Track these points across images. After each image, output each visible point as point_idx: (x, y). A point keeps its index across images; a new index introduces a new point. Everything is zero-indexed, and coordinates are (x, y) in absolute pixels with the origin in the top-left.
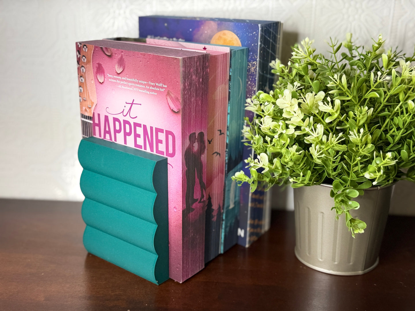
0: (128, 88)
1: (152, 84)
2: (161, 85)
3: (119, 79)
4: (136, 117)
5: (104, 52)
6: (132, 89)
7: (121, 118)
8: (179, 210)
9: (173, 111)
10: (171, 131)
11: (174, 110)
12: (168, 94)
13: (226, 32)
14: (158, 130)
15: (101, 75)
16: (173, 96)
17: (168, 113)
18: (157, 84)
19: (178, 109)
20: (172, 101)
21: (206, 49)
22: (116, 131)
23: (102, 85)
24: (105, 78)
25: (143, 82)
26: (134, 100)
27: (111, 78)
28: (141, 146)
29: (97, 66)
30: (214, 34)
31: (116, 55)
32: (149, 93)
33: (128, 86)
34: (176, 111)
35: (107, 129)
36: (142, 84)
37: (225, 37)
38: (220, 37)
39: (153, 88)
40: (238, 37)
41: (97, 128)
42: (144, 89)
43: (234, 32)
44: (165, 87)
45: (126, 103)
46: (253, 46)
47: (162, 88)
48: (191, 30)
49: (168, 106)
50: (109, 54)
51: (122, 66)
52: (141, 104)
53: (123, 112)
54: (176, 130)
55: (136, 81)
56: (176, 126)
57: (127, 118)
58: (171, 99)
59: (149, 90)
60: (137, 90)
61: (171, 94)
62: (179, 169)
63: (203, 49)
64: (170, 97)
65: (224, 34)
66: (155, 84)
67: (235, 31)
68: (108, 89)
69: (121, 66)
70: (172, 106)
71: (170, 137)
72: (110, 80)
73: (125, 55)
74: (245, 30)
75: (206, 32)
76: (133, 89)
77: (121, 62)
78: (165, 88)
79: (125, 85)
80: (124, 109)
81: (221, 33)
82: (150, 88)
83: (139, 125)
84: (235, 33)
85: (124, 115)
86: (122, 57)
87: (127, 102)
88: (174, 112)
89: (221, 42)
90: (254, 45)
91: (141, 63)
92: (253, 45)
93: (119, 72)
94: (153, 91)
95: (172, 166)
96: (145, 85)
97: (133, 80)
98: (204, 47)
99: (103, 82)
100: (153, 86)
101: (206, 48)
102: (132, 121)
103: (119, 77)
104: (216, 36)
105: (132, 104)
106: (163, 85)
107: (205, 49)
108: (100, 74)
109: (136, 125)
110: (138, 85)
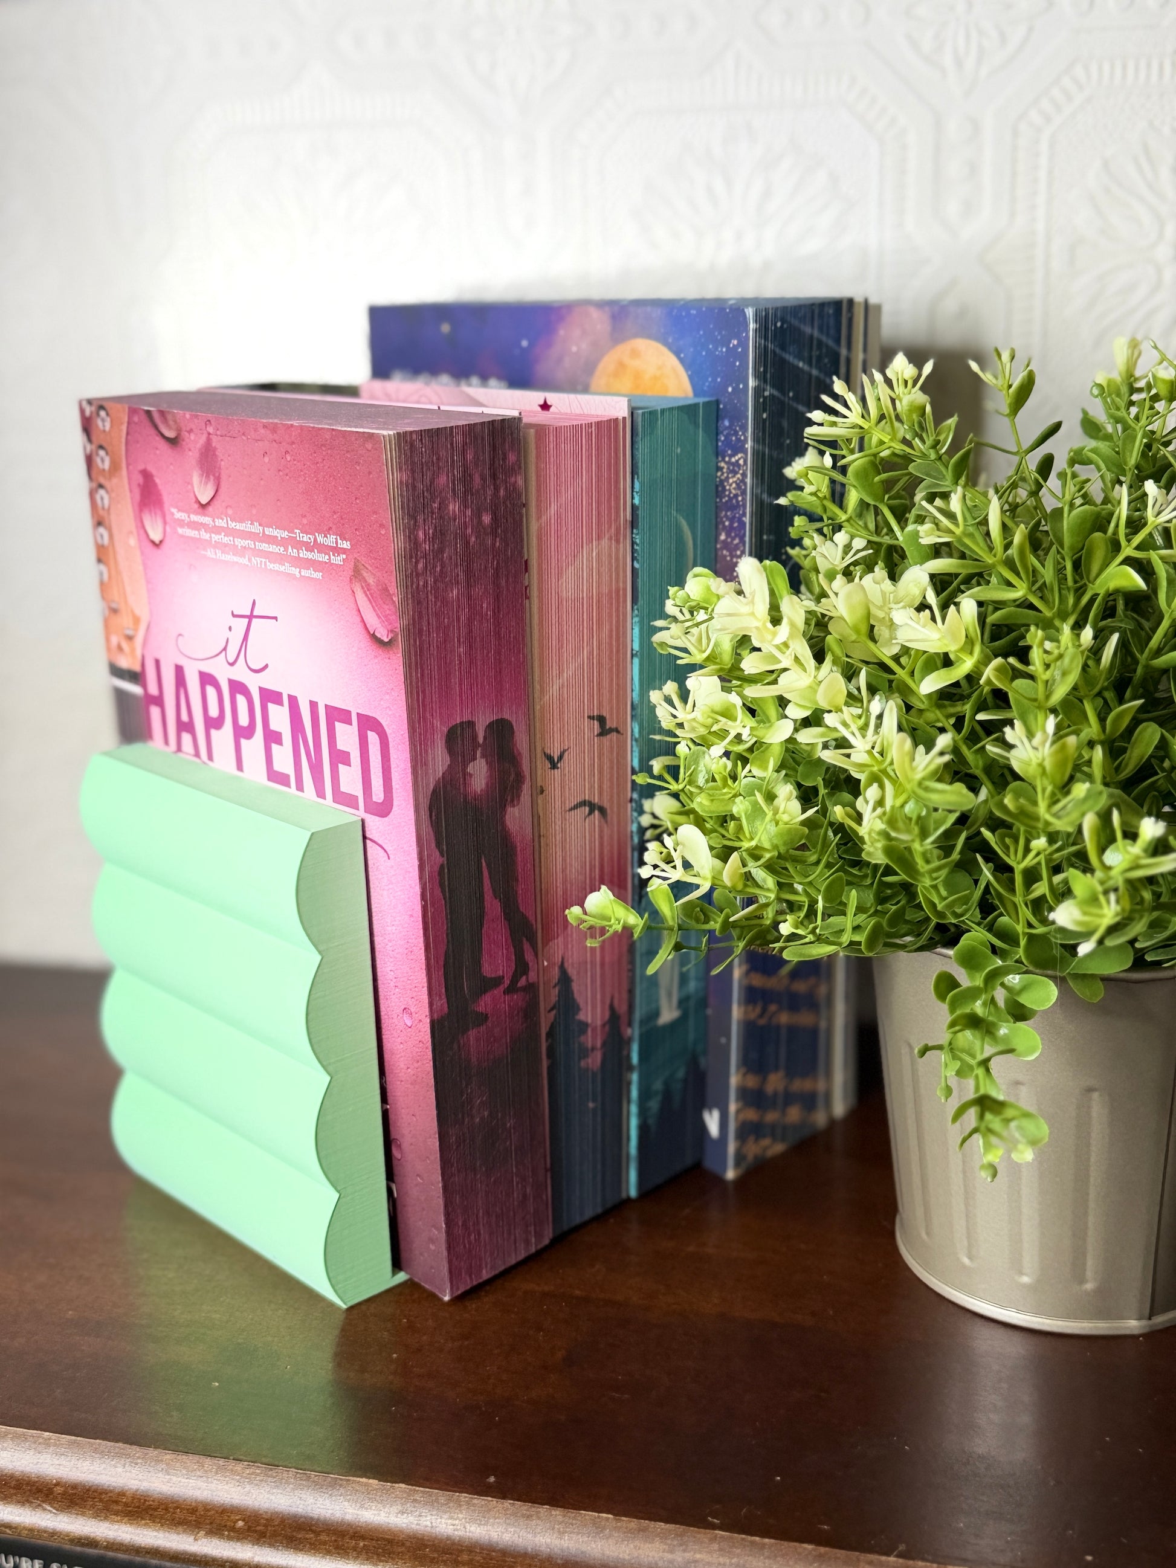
0: (235, 559)
1: (305, 538)
2: (331, 540)
3: (206, 527)
4: (266, 666)
5: (156, 427)
6: (245, 561)
7: (223, 674)
8: (420, 1021)
9: (374, 638)
10: (374, 715)
11: (378, 635)
12: (357, 574)
13: (642, 344)
14: (338, 715)
15: (155, 514)
16: (371, 581)
17: (361, 650)
18: (320, 539)
19: (392, 631)
20: (370, 600)
21: (552, 409)
22: (210, 724)
23: (160, 552)
24: (165, 524)
25: (279, 534)
26: (254, 604)
27: (181, 523)
28: (287, 776)
29: (141, 480)
30: (602, 355)
31: (192, 437)
32: (297, 572)
33: (236, 551)
34: (386, 640)
35: (185, 717)
36: (271, 540)
37: (636, 363)
38: (621, 365)
39: (310, 555)
40: (681, 361)
41: (155, 711)
42: (281, 559)
43: (666, 344)
44: (345, 546)
45: (234, 616)
46: (729, 393)
47: (336, 550)
48: (525, 343)
49: (359, 619)
50: (170, 434)
51: (212, 478)
52: (276, 618)
53: (225, 649)
54: (390, 713)
55: (256, 528)
56: (387, 697)
57: (240, 674)
58: (366, 595)
59: (297, 562)
60: (261, 563)
61: (365, 574)
62: (409, 863)
63: (539, 409)
64: (362, 587)
65: (635, 354)
66: (315, 540)
67: (670, 340)
68: (178, 564)
69: (208, 477)
70: (373, 621)
71: (373, 737)
72: (180, 531)
73: (218, 433)
74: (701, 333)
76: (250, 560)
77: (209, 463)
78: (344, 551)
79: (224, 548)
80: (228, 640)
81: (624, 351)
82: (299, 554)
83: (277, 698)
84: (670, 348)
85: (231, 660)
86: (209, 441)
87: (235, 613)
88: (380, 643)
90: (733, 389)
91: (266, 459)
92: (730, 389)
93: (204, 501)
94: (309, 564)
95: (385, 850)
96: (283, 542)
97: (248, 527)
98: (542, 402)
99: (161, 542)
100: (309, 547)
101: (549, 403)
102: (254, 683)
103: (206, 520)
104: (608, 363)
105: (251, 617)
106: (339, 541)
107: (545, 406)
108: (150, 511)
109: (270, 696)
110: (264, 546)
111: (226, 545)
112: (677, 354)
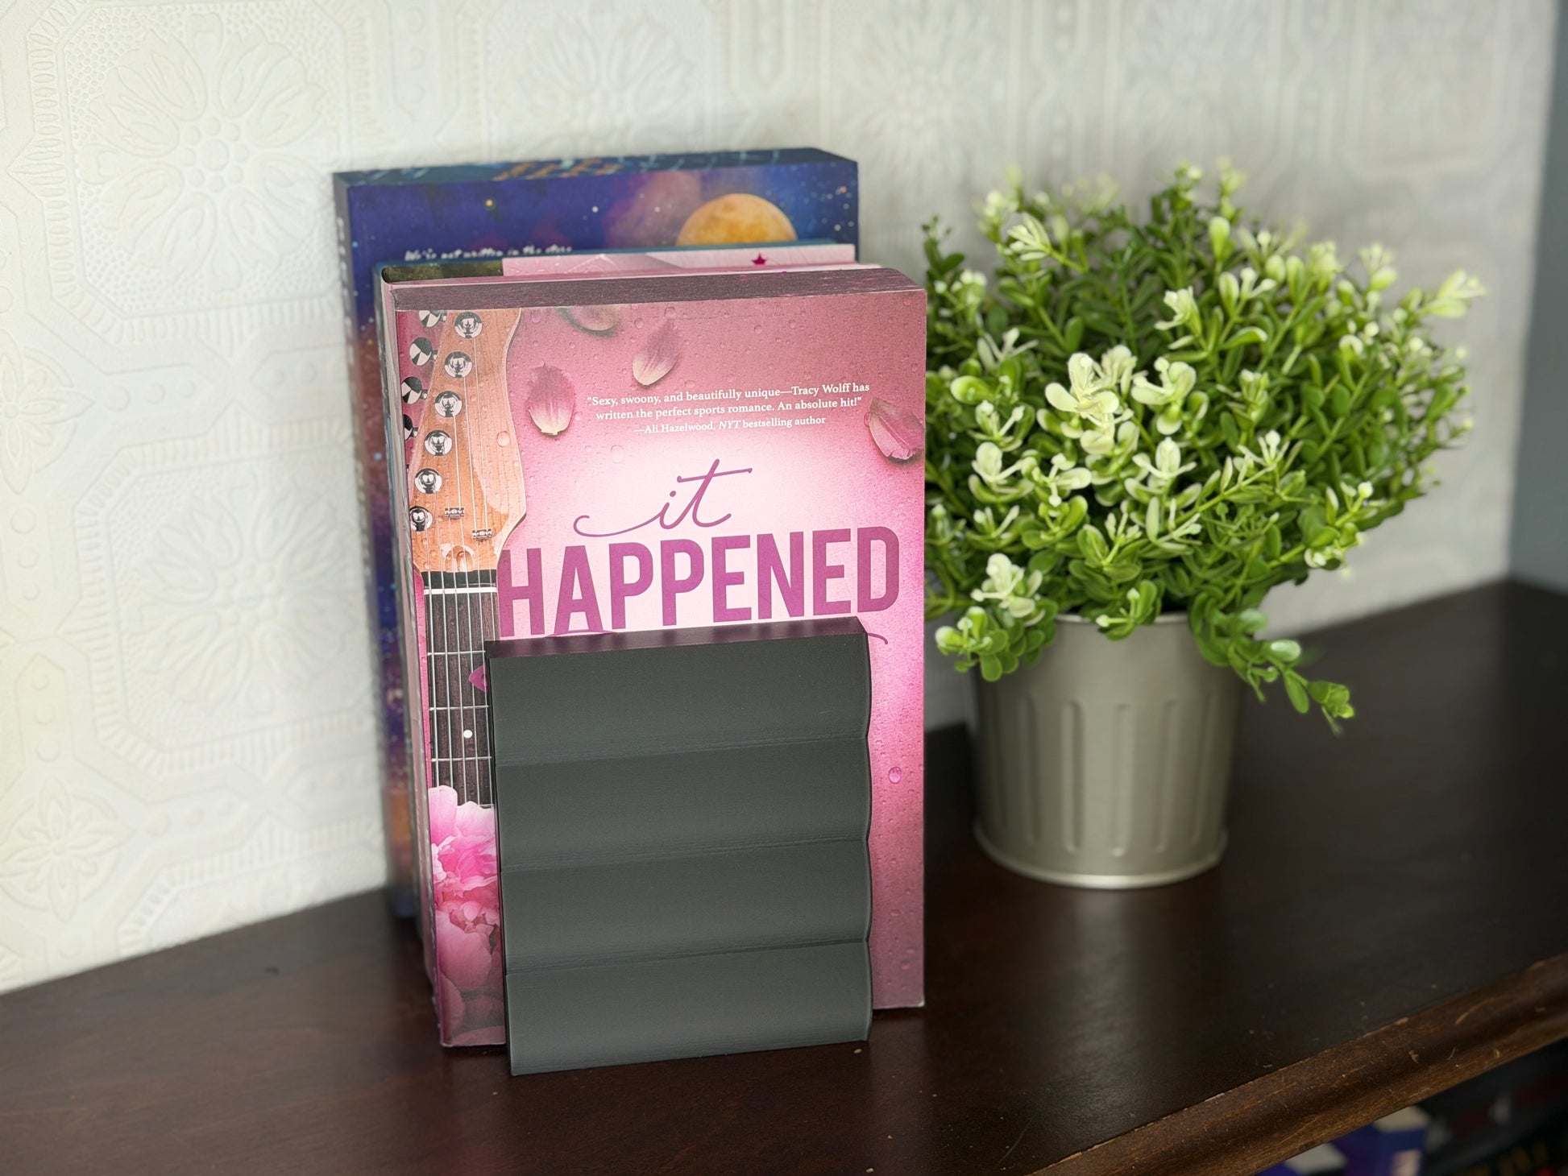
0: (691, 428)
1: (806, 392)
2: (845, 387)
3: (646, 407)
4: (729, 516)
5: (577, 324)
6: (710, 427)
7: (652, 539)
8: (911, 772)
9: (893, 462)
10: (882, 525)
11: (896, 457)
12: (874, 409)
13: (736, 199)
14: (822, 539)
15: (556, 411)
16: (892, 412)
17: (871, 472)
18: (827, 389)
19: (914, 449)
20: (888, 429)
22: (620, 592)
23: (558, 442)
24: (574, 414)
25: (765, 394)
26: (717, 463)
27: (605, 409)
28: (747, 610)
29: (535, 378)
30: (691, 212)
31: (640, 325)
32: (789, 424)
33: (695, 420)
34: (906, 458)
35: (577, 594)
36: (758, 401)
37: (730, 216)
38: (714, 220)
39: (810, 405)
40: (782, 209)
41: (522, 606)
42: (766, 416)
43: (763, 195)
44: (862, 388)
45: (680, 480)
47: (850, 395)
48: (595, 209)
49: (873, 447)
50: (603, 327)
51: (666, 359)
52: (750, 470)
53: (662, 515)
54: (904, 518)
55: (734, 394)
56: (902, 506)
57: (686, 531)
58: (885, 426)
59: (793, 414)
60: (733, 425)
61: (885, 408)
62: (912, 640)
63: (752, 264)
64: (881, 420)
65: (729, 208)
66: (821, 390)
67: (768, 193)
68: (589, 450)
69: (660, 359)
70: (890, 445)
71: (878, 548)
72: (600, 417)
73: (685, 316)
74: (803, 184)
75: (657, 209)
76: (716, 425)
77: (661, 346)
78: (860, 394)
79: (675, 420)
80: (667, 506)
81: (716, 207)
82: (793, 407)
83: (742, 542)
84: (769, 199)
85: (667, 522)
86: (669, 325)
87: (683, 478)
88: (900, 462)
89: (720, 235)
90: (842, 228)
91: (759, 331)
92: (838, 228)
93: (647, 380)
94: (807, 413)
95: (882, 638)
96: (774, 401)
97: (720, 395)
98: (755, 257)
99: (560, 433)
100: (809, 399)
101: (764, 257)
102: (704, 540)
103: (650, 399)
104: (698, 218)
105: (709, 477)
106: (854, 387)
108: (547, 409)
109: (721, 546)
110: (743, 409)
111: (677, 418)
112: (777, 204)
